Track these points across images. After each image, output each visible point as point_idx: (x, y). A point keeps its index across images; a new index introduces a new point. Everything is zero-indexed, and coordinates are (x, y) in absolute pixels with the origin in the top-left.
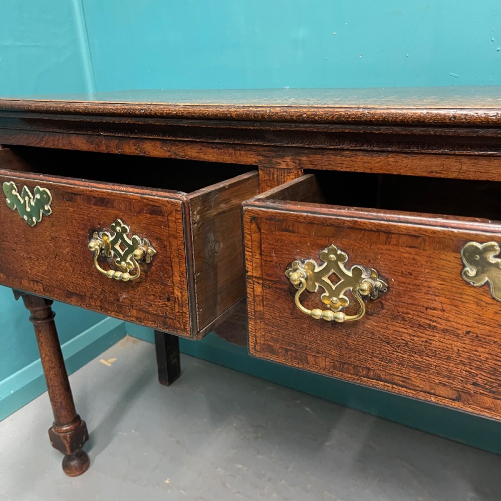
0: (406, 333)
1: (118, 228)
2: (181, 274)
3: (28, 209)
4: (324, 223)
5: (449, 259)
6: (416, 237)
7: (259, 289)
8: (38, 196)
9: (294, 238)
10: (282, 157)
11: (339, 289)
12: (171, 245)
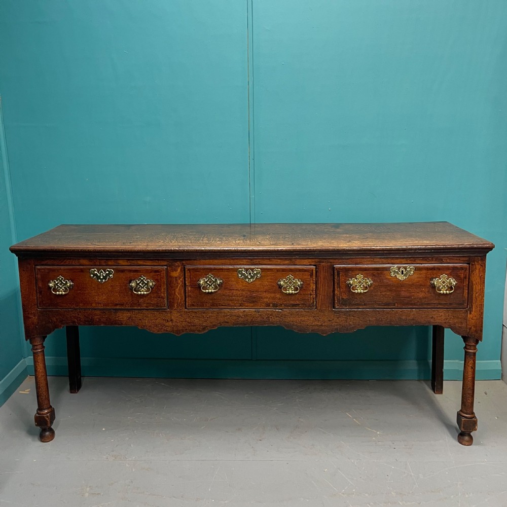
0: (227, 292)
1: (142, 278)
2: (164, 289)
3: (102, 277)
4: (208, 269)
5: (235, 273)
6: (228, 270)
7: (189, 289)
8: (107, 272)
9: (200, 273)
10: (176, 262)
11: (212, 284)
12: (161, 281)
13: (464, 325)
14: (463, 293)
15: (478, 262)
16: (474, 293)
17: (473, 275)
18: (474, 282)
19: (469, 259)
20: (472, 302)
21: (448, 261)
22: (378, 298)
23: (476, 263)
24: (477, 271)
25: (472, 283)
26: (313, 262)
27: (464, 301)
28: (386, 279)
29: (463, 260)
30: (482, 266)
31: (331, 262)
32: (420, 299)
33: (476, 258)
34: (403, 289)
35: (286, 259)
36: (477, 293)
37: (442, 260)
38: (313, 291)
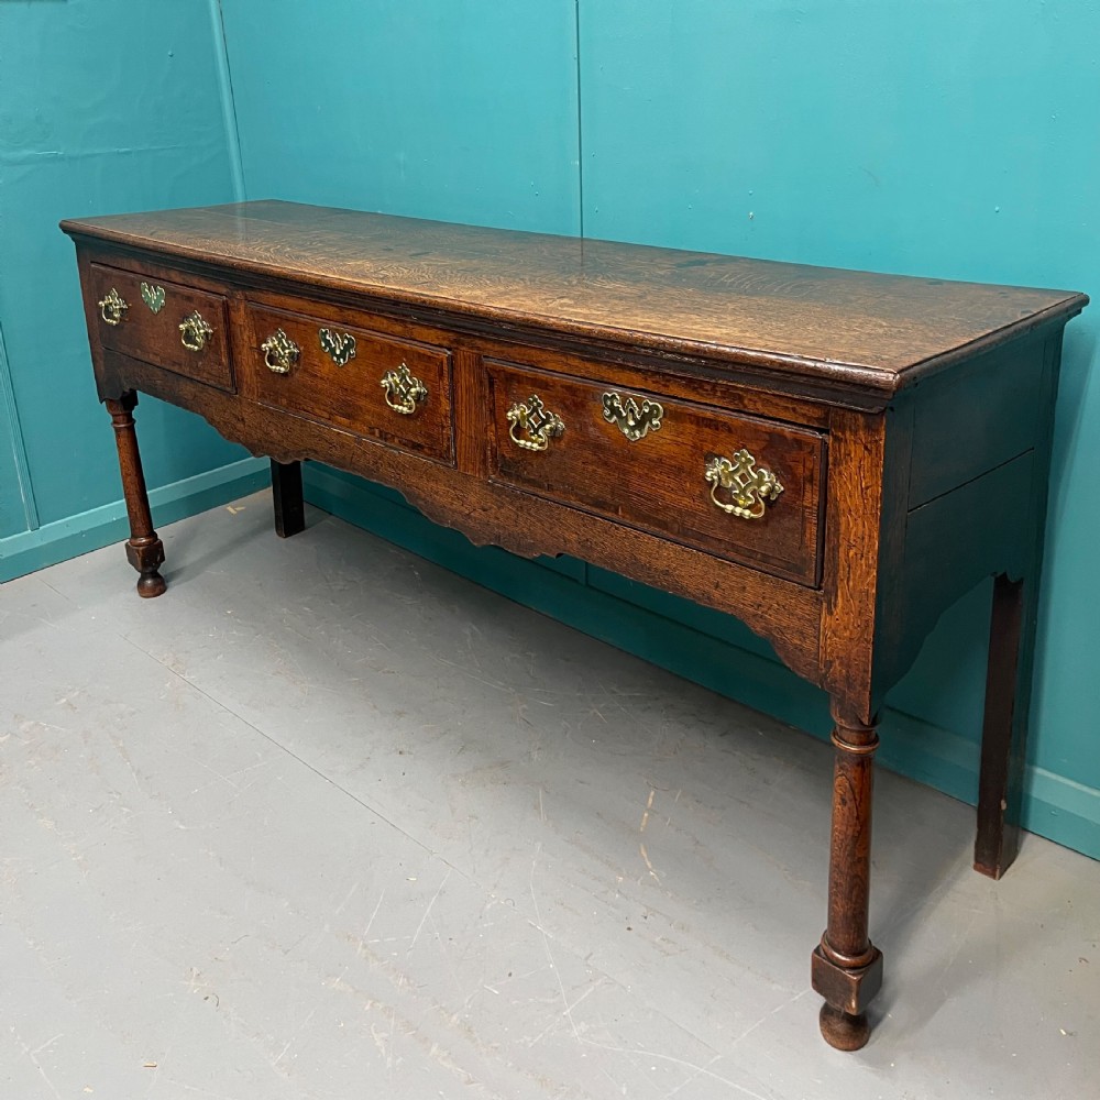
13: (807, 645)
14: (803, 534)
15: (855, 433)
16: (844, 544)
17: (836, 478)
18: (842, 506)
19: (827, 414)
20: (836, 574)
21: (759, 405)
22: (578, 478)
23: (848, 434)
24: (853, 465)
25: (837, 508)
26: (444, 339)
27: (804, 560)
28: (595, 425)
29: (804, 415)
30: (870, 452)
31: (478, 348)
32: (680, 511)
33: (849, 415)
34: (636, 469)
35: (396, 320)
36: (850, 547)
37: (741, 398)
38: (446, 416)
